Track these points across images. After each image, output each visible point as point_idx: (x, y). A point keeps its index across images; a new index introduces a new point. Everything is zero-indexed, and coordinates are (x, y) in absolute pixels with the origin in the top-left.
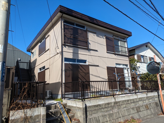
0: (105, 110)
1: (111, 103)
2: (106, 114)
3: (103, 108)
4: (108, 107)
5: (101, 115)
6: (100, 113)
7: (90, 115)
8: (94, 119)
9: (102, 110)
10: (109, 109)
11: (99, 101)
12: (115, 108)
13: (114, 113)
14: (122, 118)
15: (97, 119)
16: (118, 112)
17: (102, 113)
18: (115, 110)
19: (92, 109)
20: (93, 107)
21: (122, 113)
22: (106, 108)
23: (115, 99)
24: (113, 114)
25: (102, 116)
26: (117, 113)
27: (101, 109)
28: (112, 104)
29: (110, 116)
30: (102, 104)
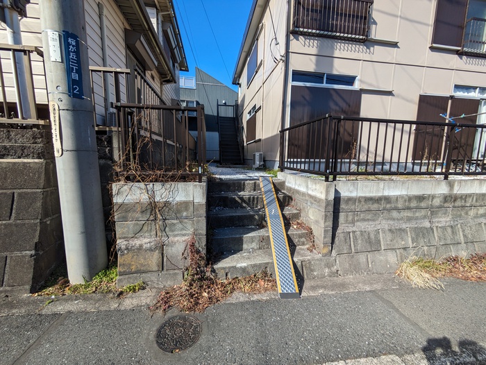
0: (406, 214)
1: (433, 197)
2: (404, 226)
3: (396, 209)
4: (418, 208)
5: (387, 227)
6: (384, 222)
7: (349, 223)
8: (362, 235)
9: (395, 214)
10: (417, 214)
11: (386, 188)
12: (445, 214)
13: (437, 227)
14: (464, 245)
15: (369, 238)
16: (452, 227)
17: (391, 222)
18: (441, 220)
19: (358, 207)
20: (363, 203)
21: (466, 232)
22: (409, 208)
23: (451, 185)
24: (432, 229)
25: (390, 230)
26: (449, 230)
27: (389, 210)
28: (435, 200)
29: (417, 235)
30: (397, 198)
